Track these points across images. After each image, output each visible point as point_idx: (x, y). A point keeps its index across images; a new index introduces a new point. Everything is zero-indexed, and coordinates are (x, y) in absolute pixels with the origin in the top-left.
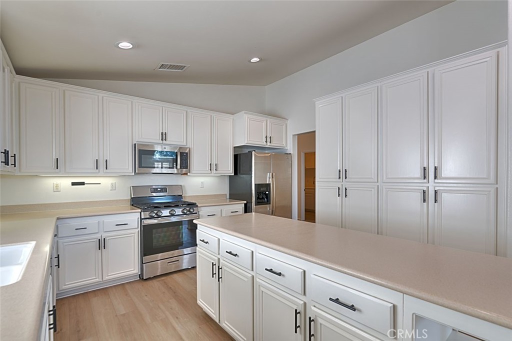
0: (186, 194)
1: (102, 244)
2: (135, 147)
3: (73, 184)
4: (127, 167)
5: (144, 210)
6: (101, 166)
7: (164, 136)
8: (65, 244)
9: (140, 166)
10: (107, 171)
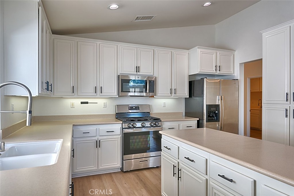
0: (153, 111)
1: (98, 144)
2: (119, 78)
3: (82, 103)
4: (114, 92)
5: (124, 122)
6: (98, 91)
7: (138, 69)
8: (77, 142)
9: (122, 91)
10: (102, 94)
